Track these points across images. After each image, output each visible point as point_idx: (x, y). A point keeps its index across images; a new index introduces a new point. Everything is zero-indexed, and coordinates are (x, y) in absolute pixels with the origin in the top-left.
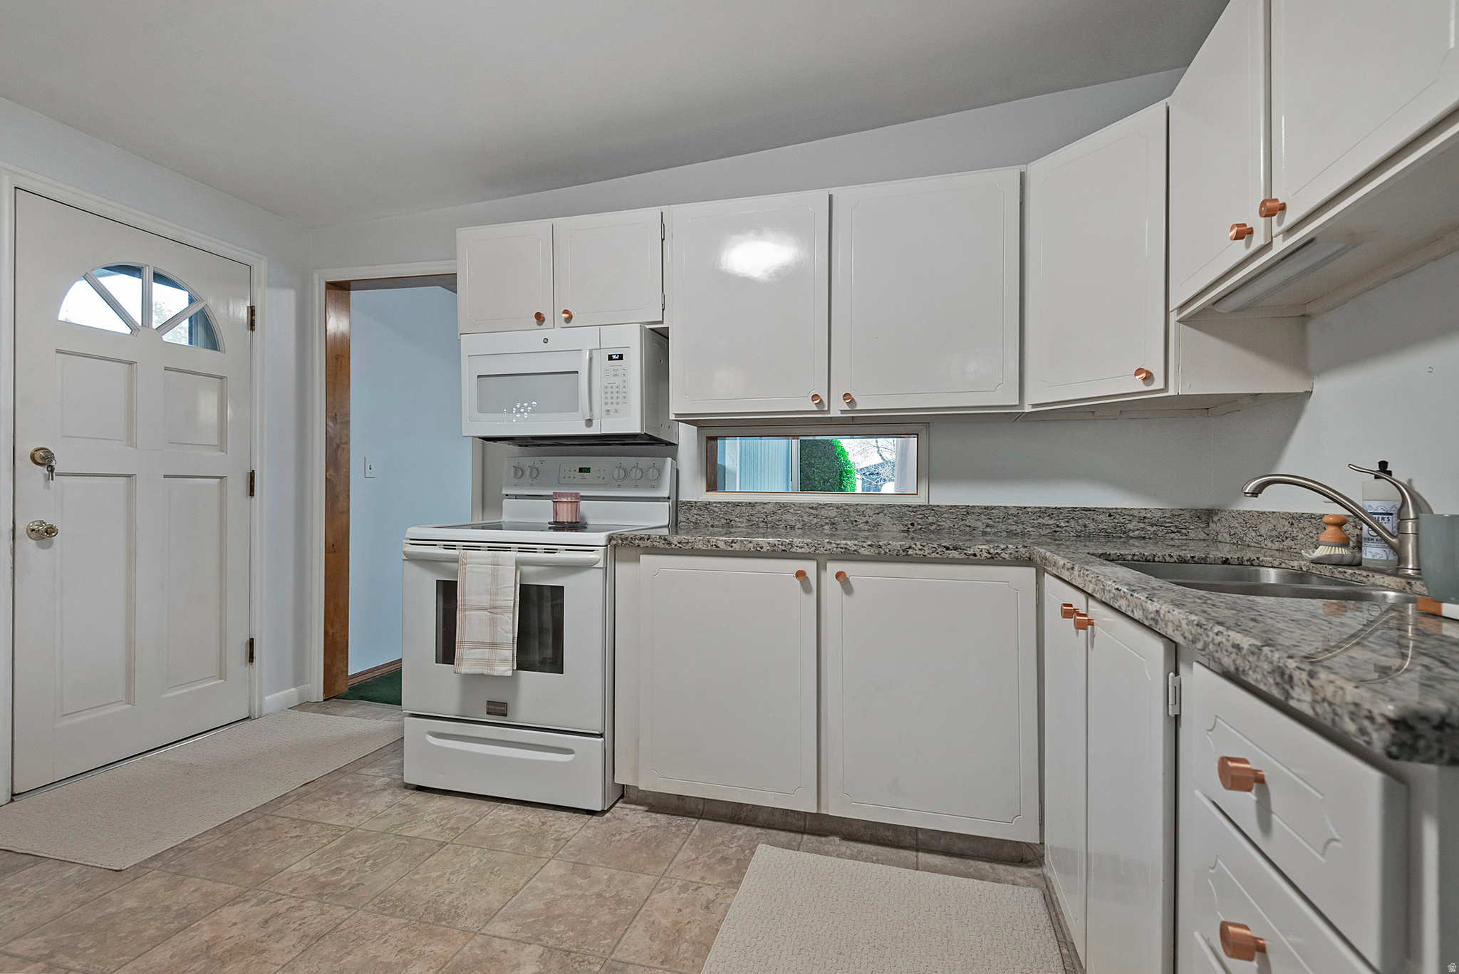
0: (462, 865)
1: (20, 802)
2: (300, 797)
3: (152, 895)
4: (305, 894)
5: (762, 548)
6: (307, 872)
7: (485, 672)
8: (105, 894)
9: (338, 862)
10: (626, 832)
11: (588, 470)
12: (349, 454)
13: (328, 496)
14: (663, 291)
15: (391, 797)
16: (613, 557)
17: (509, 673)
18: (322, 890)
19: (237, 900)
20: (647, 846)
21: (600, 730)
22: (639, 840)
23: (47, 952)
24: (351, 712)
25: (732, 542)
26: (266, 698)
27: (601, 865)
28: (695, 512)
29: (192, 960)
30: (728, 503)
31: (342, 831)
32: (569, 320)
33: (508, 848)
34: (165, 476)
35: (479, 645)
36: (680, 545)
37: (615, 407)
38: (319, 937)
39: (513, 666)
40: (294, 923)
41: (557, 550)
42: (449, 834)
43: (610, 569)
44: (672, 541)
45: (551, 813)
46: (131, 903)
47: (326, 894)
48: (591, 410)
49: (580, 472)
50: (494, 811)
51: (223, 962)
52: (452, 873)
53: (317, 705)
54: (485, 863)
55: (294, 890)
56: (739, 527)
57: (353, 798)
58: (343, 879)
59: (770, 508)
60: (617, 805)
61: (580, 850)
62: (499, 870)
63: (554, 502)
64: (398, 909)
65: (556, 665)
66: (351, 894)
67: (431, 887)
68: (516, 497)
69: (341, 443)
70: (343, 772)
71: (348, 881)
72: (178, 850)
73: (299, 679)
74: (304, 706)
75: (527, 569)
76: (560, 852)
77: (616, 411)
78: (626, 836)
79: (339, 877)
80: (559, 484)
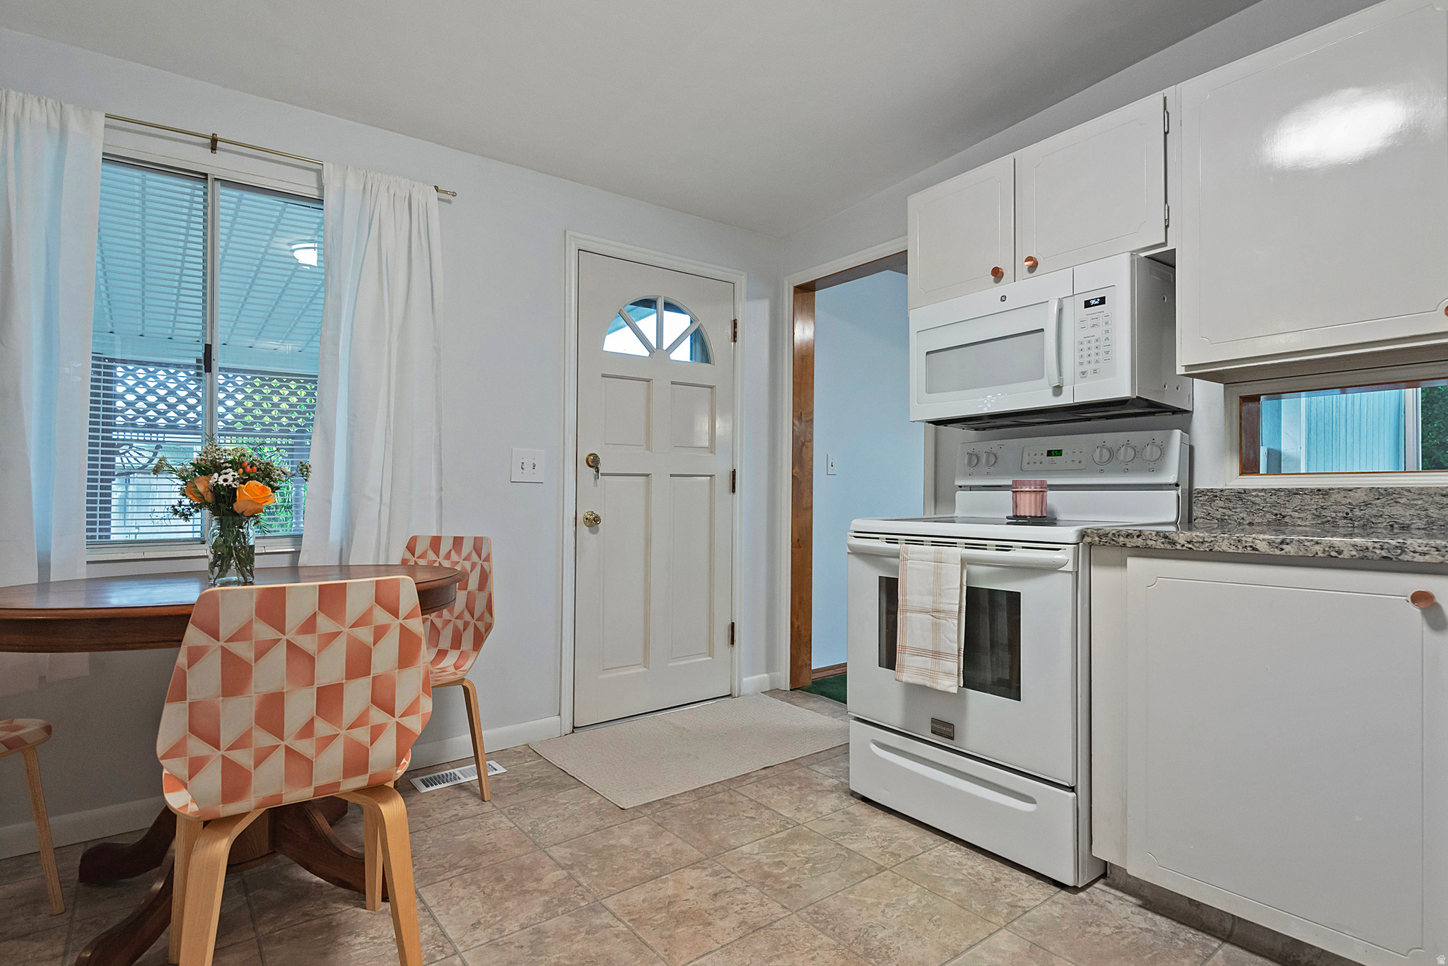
0: (898, 900)
1: (579, 733)
2: (759, 780)
3: (640, 838)
4: (749, 878)
5: (1340, 552)
6: (755, 857)
7: (928, 684)
8: (611, 826)
9: (782, 855)
10: (1107, 925)
11: (1059, 453)
12: (813, 452)
13: (794, 493)
14: (1166, 202)
15: (837, 801)
16: (1087, 557)
17: (954, 690)
18: (765, 879)
19: (697, 865)
20: (1138, 955)
21: (1070, 782)
22: (1125, 942)
23: (570, 863)
24: (812, 705)
25: (1282, 543)
26: (745, 679)
27: (1068, 958)
28: (1221, 504)
29: (657, 909)
30: (1279, 490)
31: (789, 824)
32: (1033, 267)
33: (952, 896)
34: (671, 475)
35: (920, 652)
36: (1190, 546)
37: (1093, 366)
38: (756, 929)
39: (959, 682)
40: (738, 905)
41: (1011, 547)
42: (889, 859)
43: (1083, 574)
44: (1176, 539)
45: (1007, 870)
46: (626, 841)
47: (767, 886)
48: (1060, 374)
49: (1048, 455)
50: (940, 848)
51: (678, 921)
52: (887, 905)
53: (785, 693)
54: (925, 906)
55: (742, 871)
56: (1299, 526)
57: (803, 792)
58: (784, 875)
59: (1360, 497)
60: (1097, 885)
61: (1041, 928)
62: (939, 919)
63: (1013, 492)
64: (830, 927)
65: (1010, 687)
66: (788, 893)
67: (865, 914)
68: (971, 488)
69: (806, 441)
70: (798, 764)
71: (787, 878)
72: (665, 803)
73: (770, 666)
74: (774, 692)
75: (975, 569)
76: (1015, 923)
77: (1095, 371)
78: (1108, 931)
79: (781, 872)
80: (1022, 471)
